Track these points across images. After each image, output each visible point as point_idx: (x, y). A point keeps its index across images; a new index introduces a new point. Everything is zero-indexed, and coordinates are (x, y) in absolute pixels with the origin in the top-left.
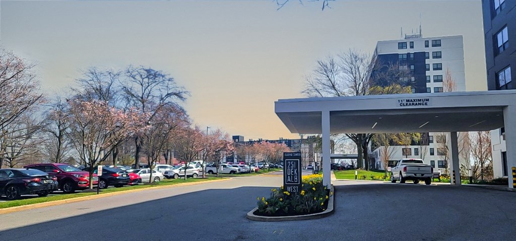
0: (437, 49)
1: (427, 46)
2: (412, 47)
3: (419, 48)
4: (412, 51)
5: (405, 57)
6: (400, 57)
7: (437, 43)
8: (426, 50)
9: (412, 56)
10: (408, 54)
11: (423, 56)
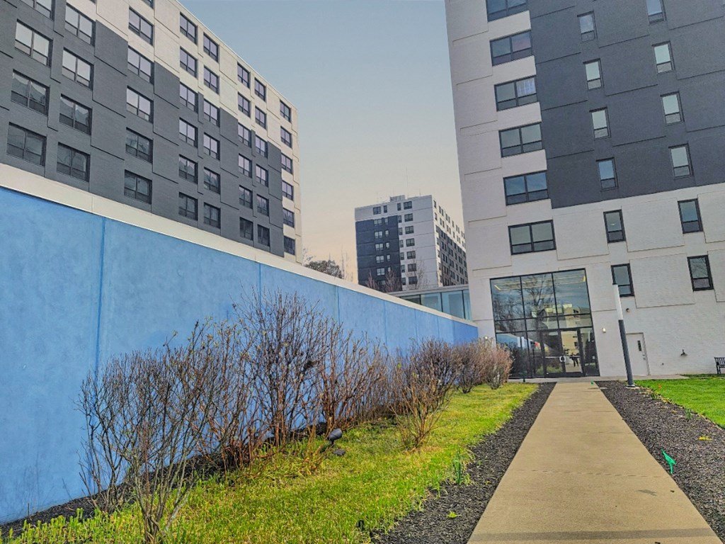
0: (408, 211)
1: (399, 209)
2: (386, 211)
3: (393, 212)
4: (386, 216)
5: (380, 222)
6: (376, 223)
7: (408, 205)
8: (399, 213)
9: (386, 221)
10: (383, 219)
11: (395, 220)
